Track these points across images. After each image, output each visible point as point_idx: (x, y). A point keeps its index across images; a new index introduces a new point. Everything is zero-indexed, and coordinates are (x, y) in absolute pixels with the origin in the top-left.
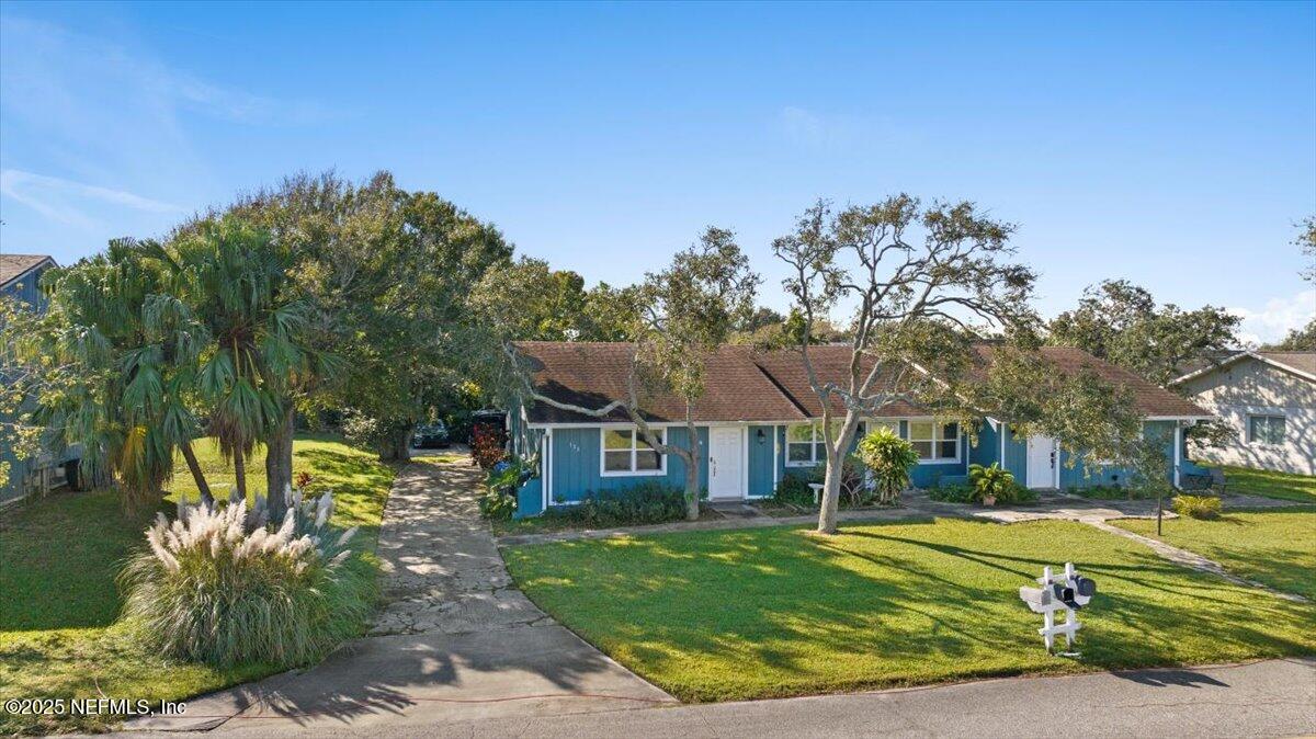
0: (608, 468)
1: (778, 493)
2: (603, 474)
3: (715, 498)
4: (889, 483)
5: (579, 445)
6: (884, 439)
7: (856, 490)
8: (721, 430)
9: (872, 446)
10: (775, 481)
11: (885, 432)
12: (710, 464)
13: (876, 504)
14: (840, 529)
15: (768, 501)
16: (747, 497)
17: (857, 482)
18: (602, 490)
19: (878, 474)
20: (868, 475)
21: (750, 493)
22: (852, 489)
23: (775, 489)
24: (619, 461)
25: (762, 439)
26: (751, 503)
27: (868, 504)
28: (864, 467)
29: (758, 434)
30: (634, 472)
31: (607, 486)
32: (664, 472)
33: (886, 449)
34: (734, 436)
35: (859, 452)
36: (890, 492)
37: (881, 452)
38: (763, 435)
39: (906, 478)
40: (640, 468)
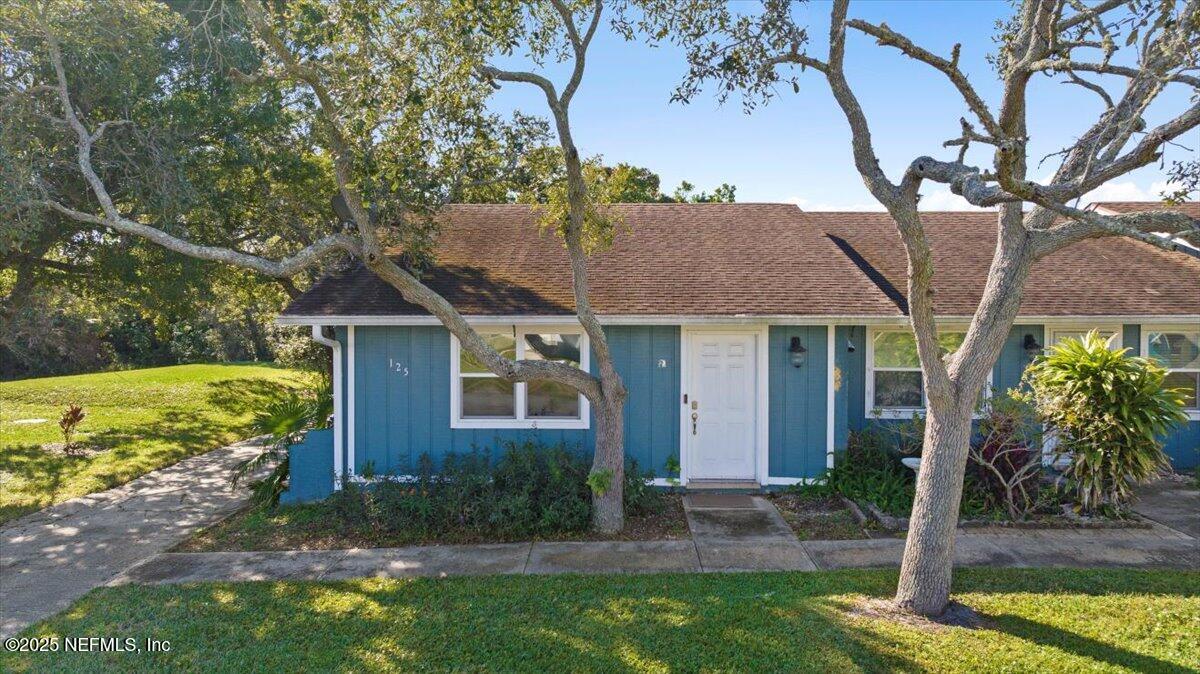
0: (467, 412)
1: (836, 474)
2: (457, 422)
3: (691, 481)
4: (1106, 464)
5: (408, 363)
6: (1093, 359)
7: (1019, 476)
8: (709, 338)
9: (1060, 375)
10: (830, 447)
11: (1094, 345)
12: (685, 411)
13: (1071, 512)
14: (964, 599)
15: (812, 489)
16: (766, 480)
17: (1020, 458)
18: (452, 455)
19: (1075, 440)
20: (1049, 443)
21: (772, 473)
22: (1008, 475)
23: (830, 463)
24: (486, 397)
25: (798, 358)
26: (773, 494)
27: (1048, 512)
28: (1040, 425)
29: (791, 346)
30: (521, 422)
31: (463, 448)
32: (583, 422)
33: (1099, 379)
34: (738, 350)
35: (1027, 387)
36: (1107, 483)
37: (1084, 388)
38: (802, 350)
39: (1151, 452)
40: (531, 412)
